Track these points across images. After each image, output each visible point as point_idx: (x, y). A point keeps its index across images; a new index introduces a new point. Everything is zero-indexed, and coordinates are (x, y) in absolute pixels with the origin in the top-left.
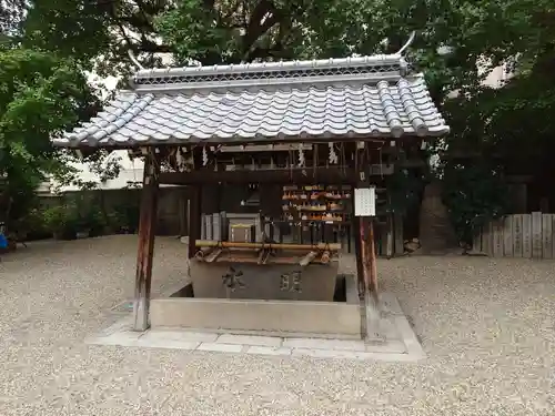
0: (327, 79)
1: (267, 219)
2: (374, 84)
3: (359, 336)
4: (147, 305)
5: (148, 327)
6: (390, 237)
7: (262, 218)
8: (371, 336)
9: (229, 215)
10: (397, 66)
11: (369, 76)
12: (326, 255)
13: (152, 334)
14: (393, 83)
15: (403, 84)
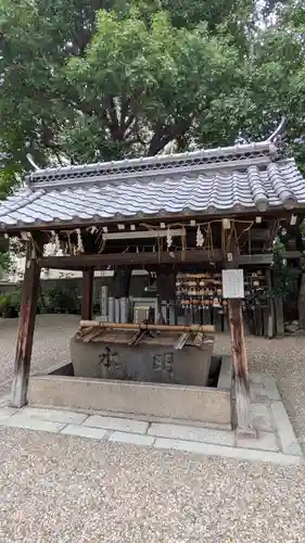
0: (198, 167)
1: (164, 302)
2: (243, 170)
3: (229, 427)
4: (26, 383)
5: (25, 404)
6: (271, 319)
7: (159, 302)
8: (242, 428)
9: (135, 299)
10: (266, 152)
11: (239, 162)
12: (199, 337)
13: (27, 411)
14: (263, 168)
15: (273, 167)
